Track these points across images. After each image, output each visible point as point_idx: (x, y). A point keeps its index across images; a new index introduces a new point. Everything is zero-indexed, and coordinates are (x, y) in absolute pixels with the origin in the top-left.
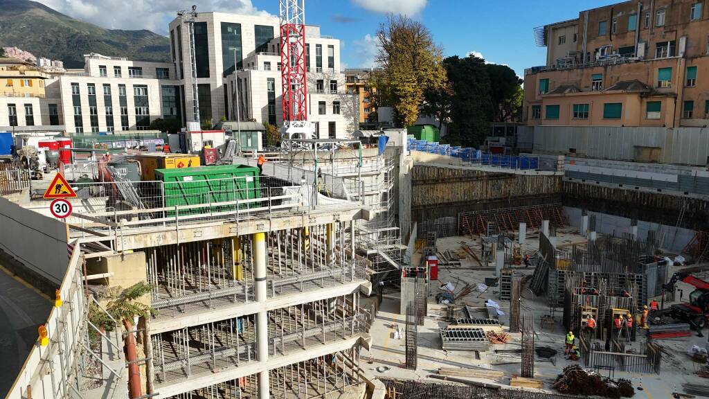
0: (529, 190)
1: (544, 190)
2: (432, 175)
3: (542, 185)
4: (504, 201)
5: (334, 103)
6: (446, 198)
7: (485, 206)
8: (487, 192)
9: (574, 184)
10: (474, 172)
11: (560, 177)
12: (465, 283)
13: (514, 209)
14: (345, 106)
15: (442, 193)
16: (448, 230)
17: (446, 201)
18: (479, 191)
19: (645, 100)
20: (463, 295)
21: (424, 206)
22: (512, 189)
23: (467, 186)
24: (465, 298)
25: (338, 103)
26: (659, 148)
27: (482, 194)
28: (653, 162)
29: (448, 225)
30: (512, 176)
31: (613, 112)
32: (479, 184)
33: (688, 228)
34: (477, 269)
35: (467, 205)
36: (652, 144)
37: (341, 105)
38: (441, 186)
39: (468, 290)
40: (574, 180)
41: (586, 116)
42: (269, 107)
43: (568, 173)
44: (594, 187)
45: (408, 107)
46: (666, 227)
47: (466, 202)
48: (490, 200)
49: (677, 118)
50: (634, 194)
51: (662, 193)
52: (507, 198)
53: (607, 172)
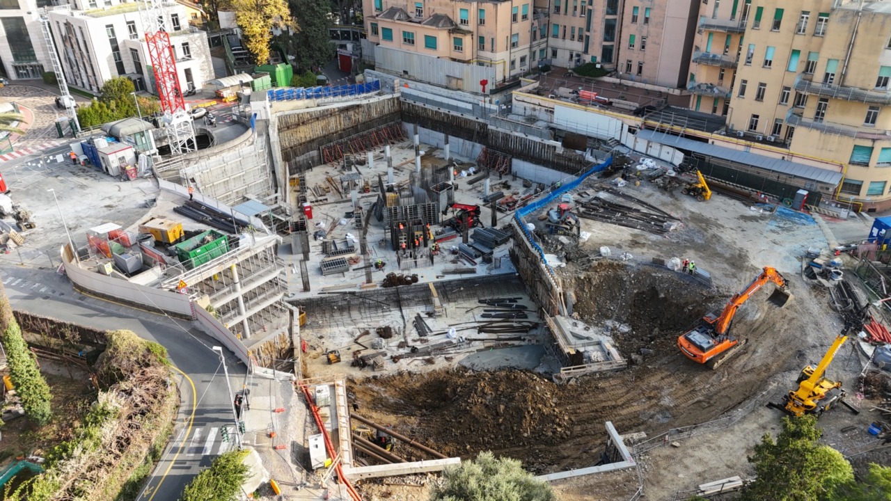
0: (374, 115)
1: (386, 111)
2: (293, 120)
3: (384, 107)
4: (355, 128)
5: (183, 44)
6: (308, 137)
7: (341, 137)
8: (340, 124)
9: (409, 104)
10: (327, 110)
11: (398, 98)
12: (332, 218)
13: (365, 133)
14: (194, 46)
15: (305, 133)
16: (313, 162)
17: (308, 139)
18: (334, 124)
19: (452, 36)
20: (331, 230)
21: (291, 148)
22: (361, 117)
23: (322, 124)
24: (333, 232)
25: (187, 44)
26: (461, 79)
27: (337, 126)
28: (459, 89)
29: (312, 158)
30: (358, 106)
31: (431, 43)
32: (333, 119)
33: (479, 143)
34: (339, 202)
35: (326, 138)
36: (457, 76)
37: (190, 46)
38: (302, 128)
39: (334, 224)
40: (408, 101)
41: (413, 43)
42: (114, 54)
43: (403, 94)
44: (422, 108)
45: (259, 46)
46: (467, 142)
47: (324, 136)
48: (344, 130)
49: (475, 50)
50: (447, 115)
51: (464, 117)
52: (357, 126)
53: (430, 97)
